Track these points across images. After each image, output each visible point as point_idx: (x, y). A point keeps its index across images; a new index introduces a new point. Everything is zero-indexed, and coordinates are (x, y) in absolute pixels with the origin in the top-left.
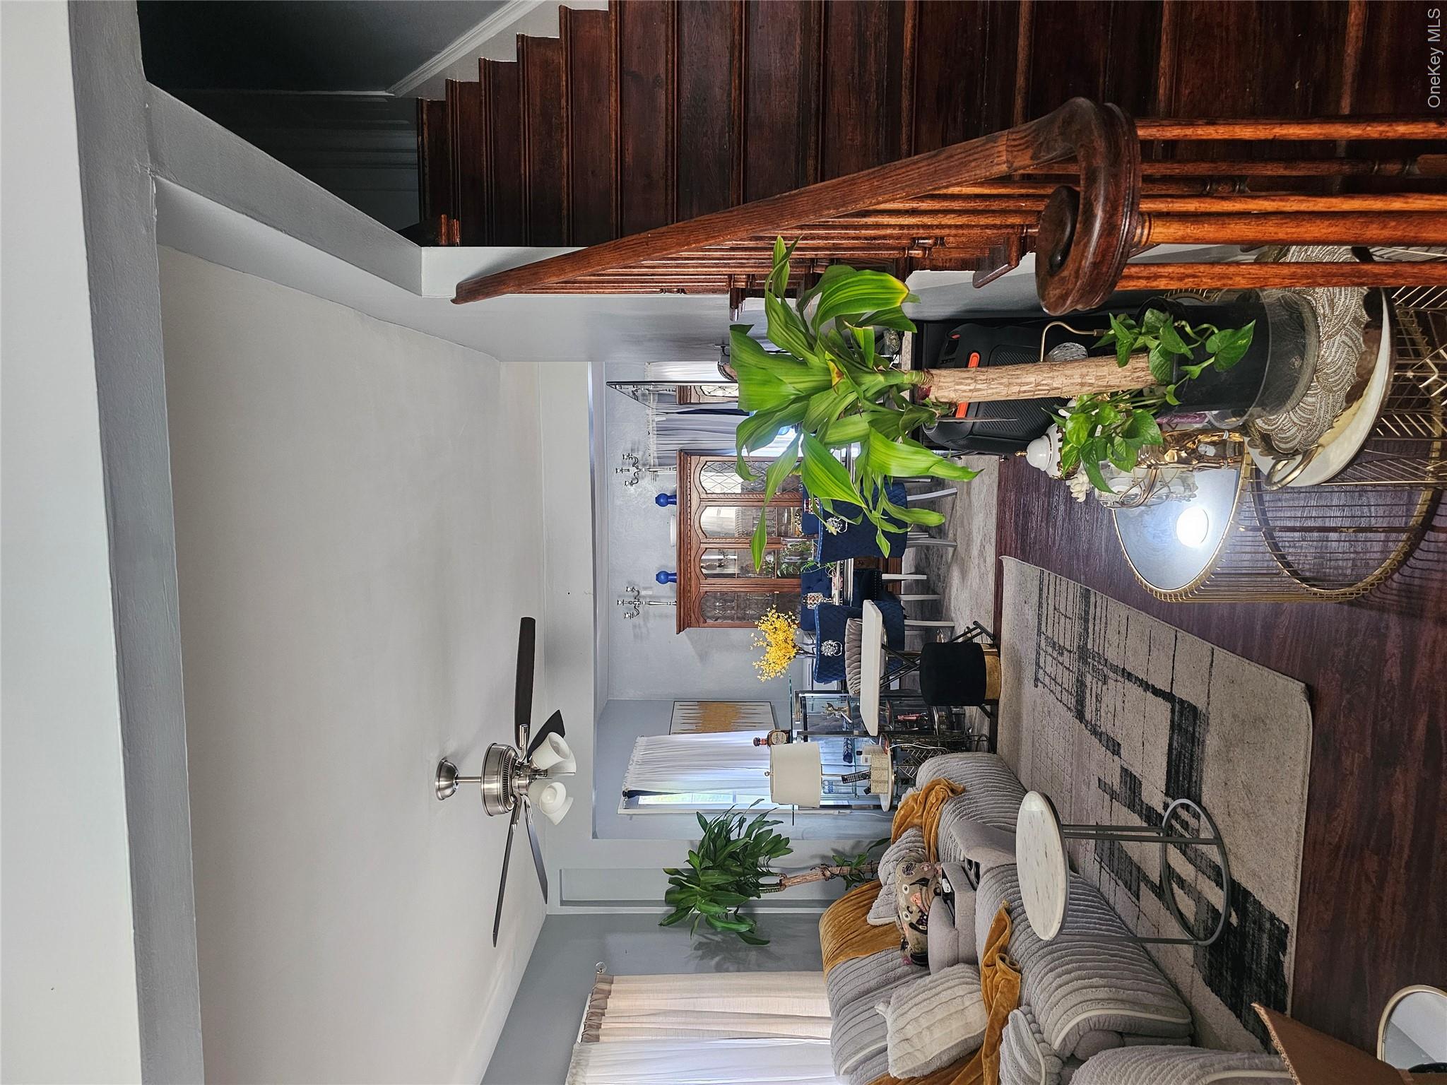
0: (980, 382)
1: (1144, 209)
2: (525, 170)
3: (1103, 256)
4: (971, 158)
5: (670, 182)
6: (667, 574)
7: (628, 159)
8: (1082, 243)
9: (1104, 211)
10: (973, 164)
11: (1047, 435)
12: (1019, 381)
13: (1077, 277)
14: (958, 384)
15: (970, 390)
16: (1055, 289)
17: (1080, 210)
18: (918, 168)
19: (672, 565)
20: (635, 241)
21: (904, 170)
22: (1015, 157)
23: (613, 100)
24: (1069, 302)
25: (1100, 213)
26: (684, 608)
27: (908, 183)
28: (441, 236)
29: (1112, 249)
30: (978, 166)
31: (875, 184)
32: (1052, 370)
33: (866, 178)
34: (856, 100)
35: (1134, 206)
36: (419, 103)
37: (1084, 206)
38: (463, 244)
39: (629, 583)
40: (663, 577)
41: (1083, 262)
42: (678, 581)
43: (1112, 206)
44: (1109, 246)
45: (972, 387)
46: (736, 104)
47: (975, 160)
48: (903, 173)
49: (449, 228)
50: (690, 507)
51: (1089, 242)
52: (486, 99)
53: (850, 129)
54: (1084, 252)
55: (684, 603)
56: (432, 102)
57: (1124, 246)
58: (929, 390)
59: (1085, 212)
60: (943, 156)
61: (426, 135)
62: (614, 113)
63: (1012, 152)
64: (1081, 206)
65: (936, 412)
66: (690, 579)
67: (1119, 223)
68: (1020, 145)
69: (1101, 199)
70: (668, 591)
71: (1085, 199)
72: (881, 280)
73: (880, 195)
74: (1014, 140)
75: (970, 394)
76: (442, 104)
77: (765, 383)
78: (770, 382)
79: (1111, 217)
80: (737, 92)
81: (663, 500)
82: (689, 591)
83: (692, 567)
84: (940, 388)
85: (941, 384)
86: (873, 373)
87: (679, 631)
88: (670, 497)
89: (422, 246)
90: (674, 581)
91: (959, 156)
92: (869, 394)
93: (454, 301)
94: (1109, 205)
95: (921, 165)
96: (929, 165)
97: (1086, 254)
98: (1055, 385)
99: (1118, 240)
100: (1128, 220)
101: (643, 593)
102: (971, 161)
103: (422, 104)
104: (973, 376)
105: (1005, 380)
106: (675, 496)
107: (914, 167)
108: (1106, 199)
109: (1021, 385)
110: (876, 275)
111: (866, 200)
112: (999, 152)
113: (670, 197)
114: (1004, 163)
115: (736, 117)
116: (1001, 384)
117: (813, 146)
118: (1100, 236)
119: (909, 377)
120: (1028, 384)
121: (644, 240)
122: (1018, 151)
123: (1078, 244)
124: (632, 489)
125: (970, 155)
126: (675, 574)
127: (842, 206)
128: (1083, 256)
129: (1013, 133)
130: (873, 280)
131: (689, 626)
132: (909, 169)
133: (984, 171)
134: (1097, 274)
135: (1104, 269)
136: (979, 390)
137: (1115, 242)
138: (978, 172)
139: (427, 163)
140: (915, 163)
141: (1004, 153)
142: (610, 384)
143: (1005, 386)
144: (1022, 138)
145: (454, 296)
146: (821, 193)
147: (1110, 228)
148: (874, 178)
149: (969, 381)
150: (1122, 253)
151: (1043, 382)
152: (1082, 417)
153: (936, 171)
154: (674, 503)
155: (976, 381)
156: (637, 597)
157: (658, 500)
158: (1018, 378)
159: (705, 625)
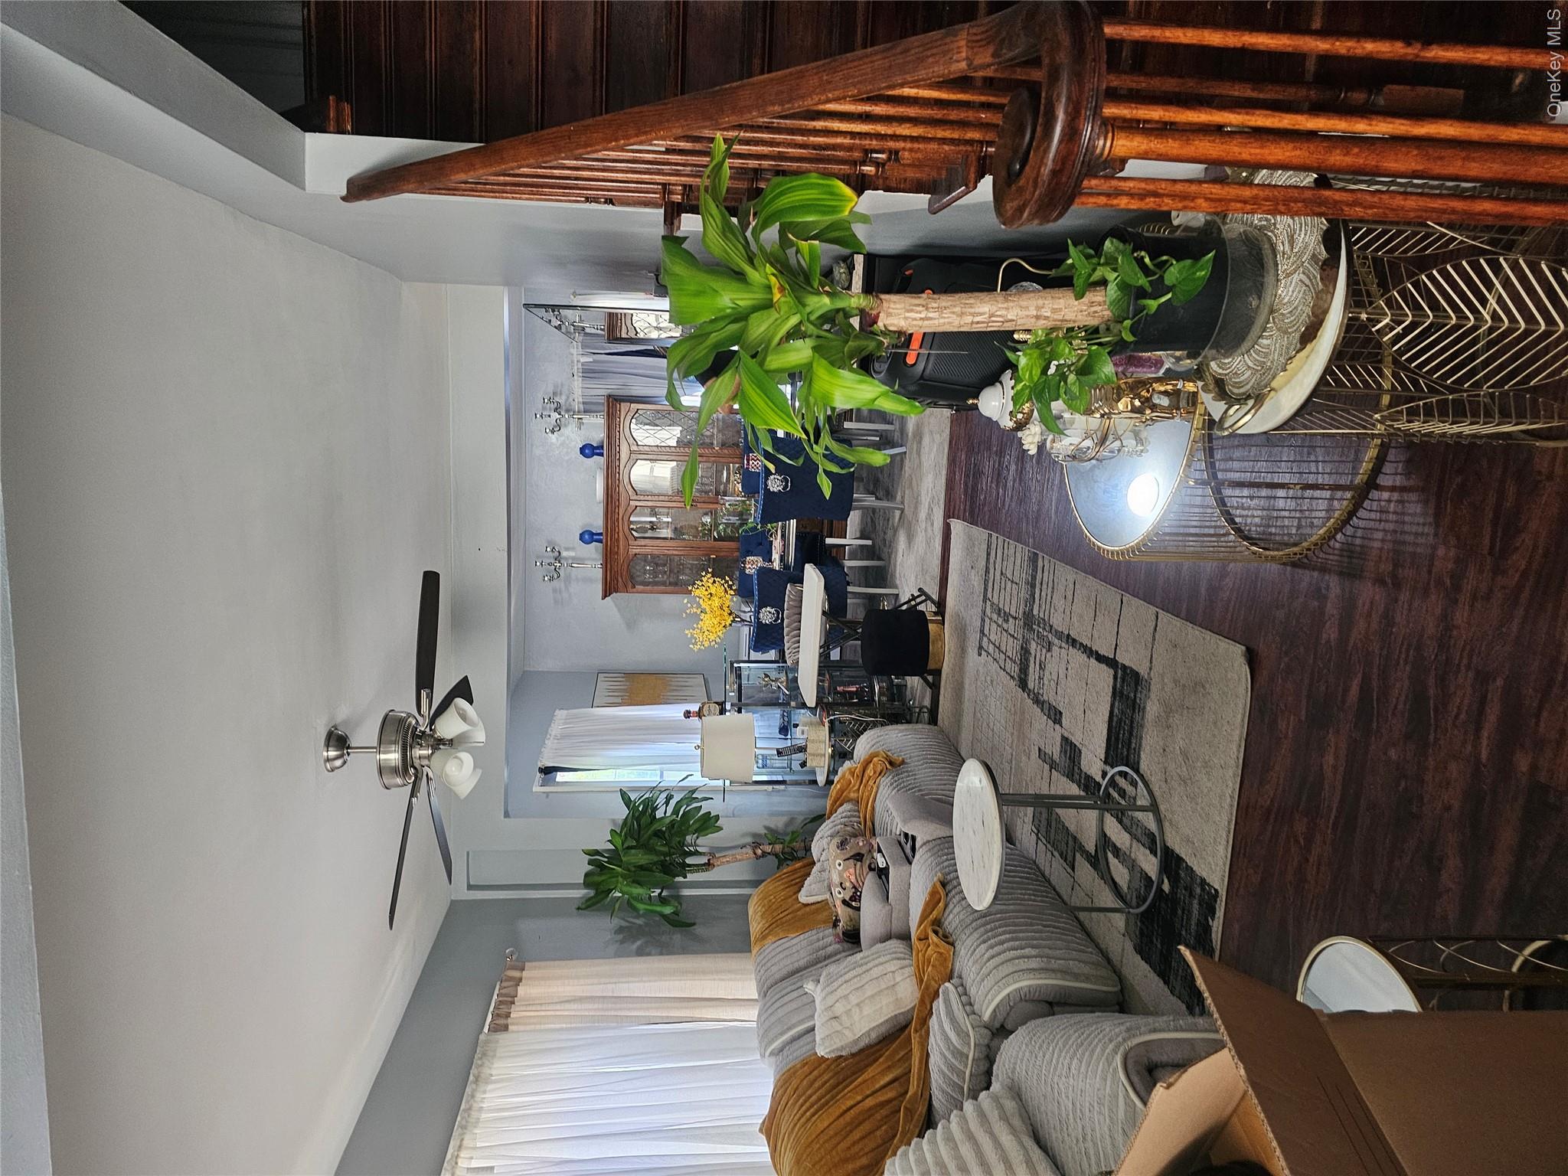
0: (932, 310)
1: (1108, 115)
2: (431, 58)
3: (1063, 164)
4: (929, 51)
6: (592, 534)
7: (551, 45)
8: (1042, 149)
9: (1066, 112)
11: (1001, 383)
12: (972, 310)
13: (1035, 187)
14: (911, 311)
15: (921, 319)
16: (1012, 200)
17: (1042, 112)
18: (873, 62)
19: (598, 524)
20: (555, 134)
21: (856, 64)
22: (976, 54)
24: (1026, 215)
25: (1061, 116)
26: (611, 572)
27: (861, 77)
28: (329, 121)
29: (1073, 158)
30: (937, 62)
31: (825, 78)
32: (1006, 300)
33: (815, 71)
35: (1097, 111)
37: (1045, 108)
38: (353, 134)
39: (549, 542)
40: (588, 537)
41: (1042, 169)
42: (604, 541)
43: (1074, 108)
44: (1070, 153)
45: (923, 316)
48: (856, 67)
49: (339, 112)
50: (619, 459)
51: (1049, 147)
54: (1043, 158)
55: (611, 566)
57: (1085, 154)
58: (877, 316)
59: (1046, 114)
60: (899, 48)
63: (972, 47)
64: (1042, 107)
65: (885, 341)
66: (618, 540)
67: (1081, 126)
68: (981, 40)
69: (1064, 100)
70: (594, 551)
71: (1046, 98)
72: (829, 186)
73: (830, 92)
74: (976, 34)
75: (920, 323)
77: (699, 294)
78: (704, 292)
79: (1073, 119)
81: (589, 450)
82: (617, 553)
83: (620, 528)
84: (889, 315)
85: (891, 310)
86: (818, 293)
87: (604, 597)
88: (597, 448)
89: (306, 131)
90: (600, 541)
91: (917, 48)
92: (813, 318)
93: (344, 199)
94: (1071, 106)
95: (875, 58)
96: (884, 59)
97: (1045, 161)
98: (1010, 317)
99: (1079, 147)
100: (1090, 125)
101: (564, 554)
102: (929, 55)
104: (924, 303)
105: (957, 309)
106: (602, 447)
107: (868, 60)
108: (1069, 98)
109: (973, 315)
110: (823, 179)
111: (814, 97)
112: (959, 47)
113: (598, 91)
114: (964, 60)
116: (953, 313)
118: (1061, 142)
119: (859, 302)
120: (981, 314)
121: (567, 134)
122: (979, 47)
123: (1038, 147)
124: (553, 437)
125: (928, 48)
126: (601, 534)
127: (788, 102)
128: (1042, 163)
129: (974, 26)
130: (819, 184)
131: (616, 591)
132: (862, 63)
133: (942, 68)
134: (1057, 184)
135: (1064, 179)
136: (930, 319)
137: (1076, 149)
138: (936, 67)
139: (314, 41)
140: (869, 56)
141: (965, 49)
142: (527, 306)
143: (958, 316)
144: (984, 33)
145: (344, 192)
146: (766, 87)
147: (1072, 133)
148: (824, 71)
149: (921, 308)
150: (1083, 161)
151: (998, 313)
152: (1036, 353)
154: (601, 455)
155: (927, 309)
156: (558, 558)
157: (582, 450)
158: (971, 307)
159: (634, 590)
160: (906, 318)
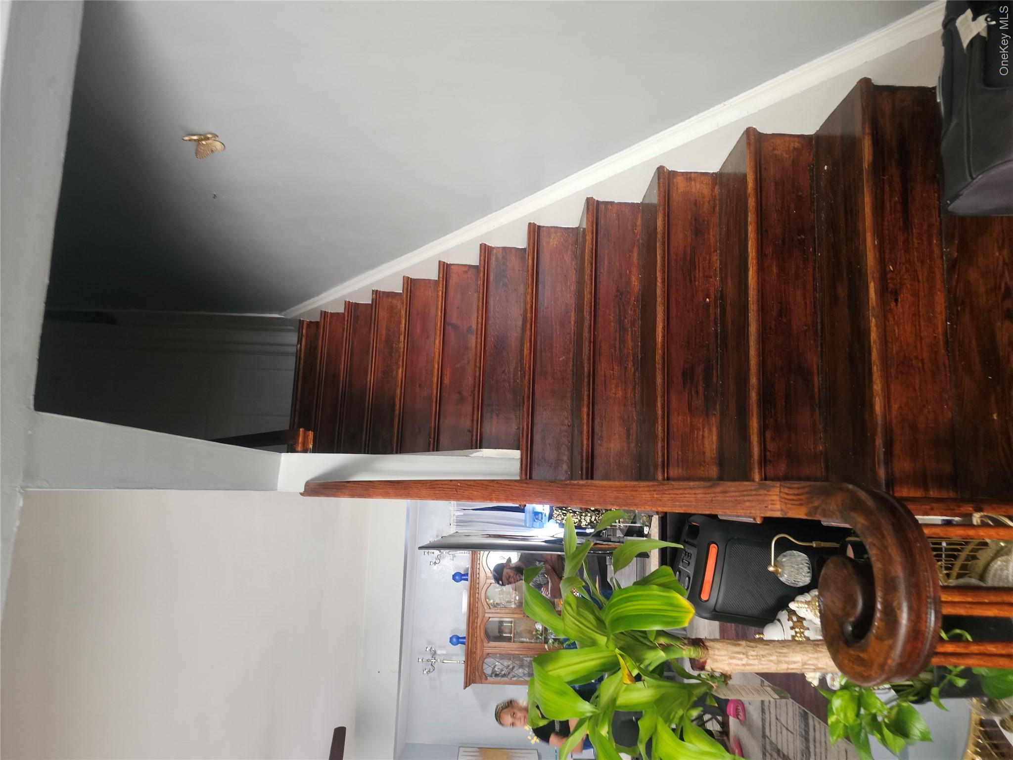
0: (751, 657)
2: (371, 378)
3: (909, 657)
4: (745, 498)
5: (476, 405)
6: (458, 638)
7: (446, 381)
10: (748, 504)
11: (779, 620)
12: (787, 659)
13: (882, 672)
14: (734, 658)
15: (743, 665)
18: (695, 494)
19: (462, 629)
20: (447, 486)
21: (681, 492)
22: (789, 509)
23: (437, 342)
25: (904, 622)
26: (470, 667)
27: (685, 503)
28: (298, 443)
30: (753, 507)
31: (656, 496)
32: (817, 652)
33: (646, 489)
34: (618, 366)
36: (301, 323)
37: (885, 607)
38: (314, 451)
39: (429, 643)
40: (456, 640)
42: (466, 644)
45: (744, 662)
46: (527, 360)
47: (749, 501)
48: (681, 494)
49: (305, 438)
50: (478, 583)
51: (894, 644)
52: (347, 326)
53: (613, 386)
55: (471, 663)
56: (310, 322)
58: (705, 663)
59: (886, 614)
60: (718, 489)
61: (303, 343)
62: (437, 351)
63: (786, 503)
65: (713, 685)
66: (476, 643)
67: (923, 628)
68: (793, 500)
69: (905, 609)
70: (459, 652)
72: (668, 597)
73: (660, 506)
74: (787, 494)
75: (742, 668)
76: (317, 324)
79: (916, 624)
80: (528, 351)
81: (458, 577)
82: (475, 653)
83: (478, 632)
84: (715, 661)
85: (716, 657)
86: (653, 648)
87: (466, 687)
88: (464, 575)
89: (281, 453)
90: (463, 643)
91: (734, 494)
92: (651, 668)
93: (302, 494)
95: (697, 492)
96: (706, 494)
98: (820, 666)
101: (439, 652)
102: (745, 501)
103: (303, 323)
104: (744, 651)
105: (774, 658)
106: (467, 575)
107: (690, 491)
108: (910, 609)
109: (788, 663)
111: (647, 507)
112: (773, 500)
113: (475, 416)
114: (778, 510)
115: (527, 369)
116: (771, 661)
117: (586, 398)
119: (688, 653)
120: (795, 663)
121: (455, 487)
122: (792, 504)
124: (435, 567)
125: (744, 496)
126: (464, 638)
127: (625, 506)
128: (889, 656)
129: (785, 487)
131: (474, 682)
132: (686, 492)
133: (758, 512)
136: (751, 665)
138: (753, 511)
139: (302, 362)
140: (691, 488)
141: (778, 502)
142: (420, 548)
143: (775, 663)
144: (794, 495)
145: (302, 490)
146: (605, 490)
148: (655, 491)
149: (741, 656)
151: (810, 662)
152: (846, 694)
153: (712, 501)
154: (467, 580)
155: (747, 656)
156: (434, 654)
157: (454, 577)
158: (785, 656)
159: (487, 681)
160: (730, 664)
